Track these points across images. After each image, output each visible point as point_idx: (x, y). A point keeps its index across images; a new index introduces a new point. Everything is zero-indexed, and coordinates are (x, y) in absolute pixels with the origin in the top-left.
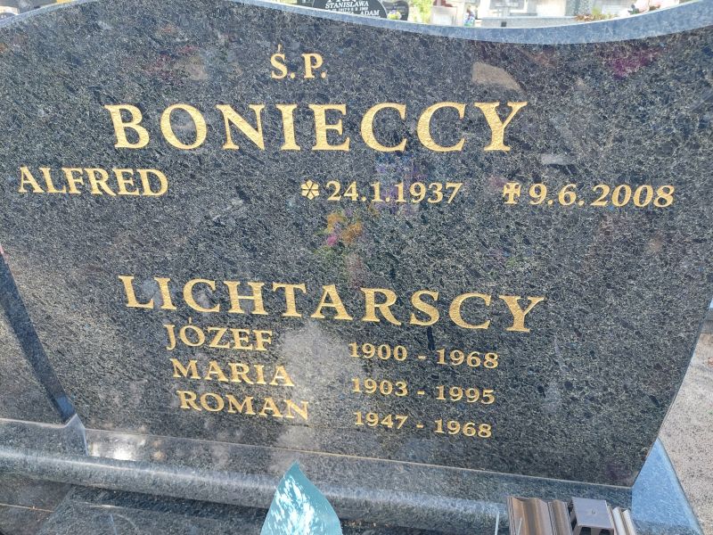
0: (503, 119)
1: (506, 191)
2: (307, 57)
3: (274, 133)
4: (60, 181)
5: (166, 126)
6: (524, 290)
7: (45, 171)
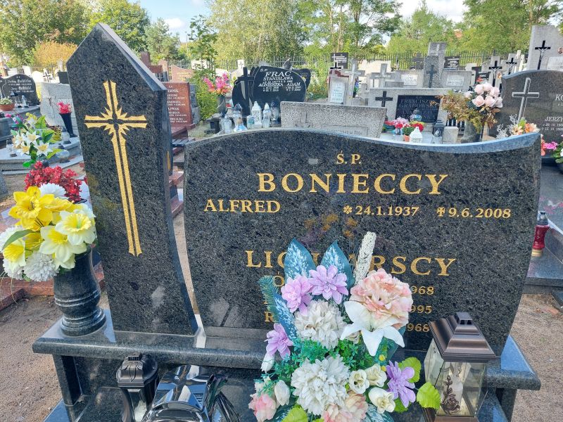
0: (437, 181)
1: (438, 211)
2: (353, 156)
3: (334, 185)
4: (227, 206)
5: (284, 182)
6: (447, 257)
7: (221, 202)
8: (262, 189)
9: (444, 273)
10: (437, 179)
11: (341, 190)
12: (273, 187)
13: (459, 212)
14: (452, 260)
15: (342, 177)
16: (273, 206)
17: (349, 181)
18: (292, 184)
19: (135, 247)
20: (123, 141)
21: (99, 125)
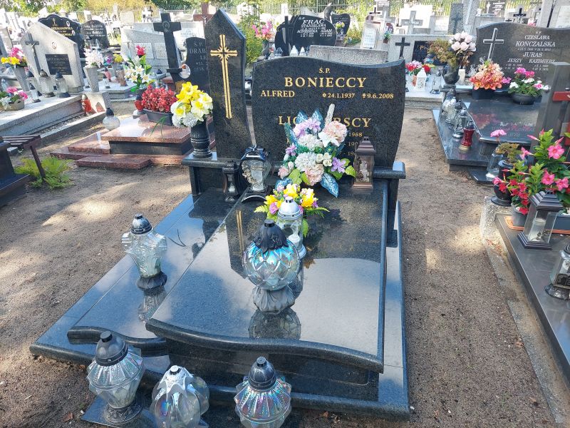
1: (363, 95)
2: (327, 69)
3: (318, 83)
4: (271, 93)
5: (297, 82)
6: (367, 117)
7: (268, 91)
8: (287, 85)
9: (366, 126)
10: (362, 80)
11: (321, 86)
12: (292, 84)
13: (372, 96)
14: (369, 119)
15: (322, 79)
16: (292, 94)
17: (325, 81)
18: (300, 82)
19: (229, 114)
20: (226, 62)
21: (216, 55)
